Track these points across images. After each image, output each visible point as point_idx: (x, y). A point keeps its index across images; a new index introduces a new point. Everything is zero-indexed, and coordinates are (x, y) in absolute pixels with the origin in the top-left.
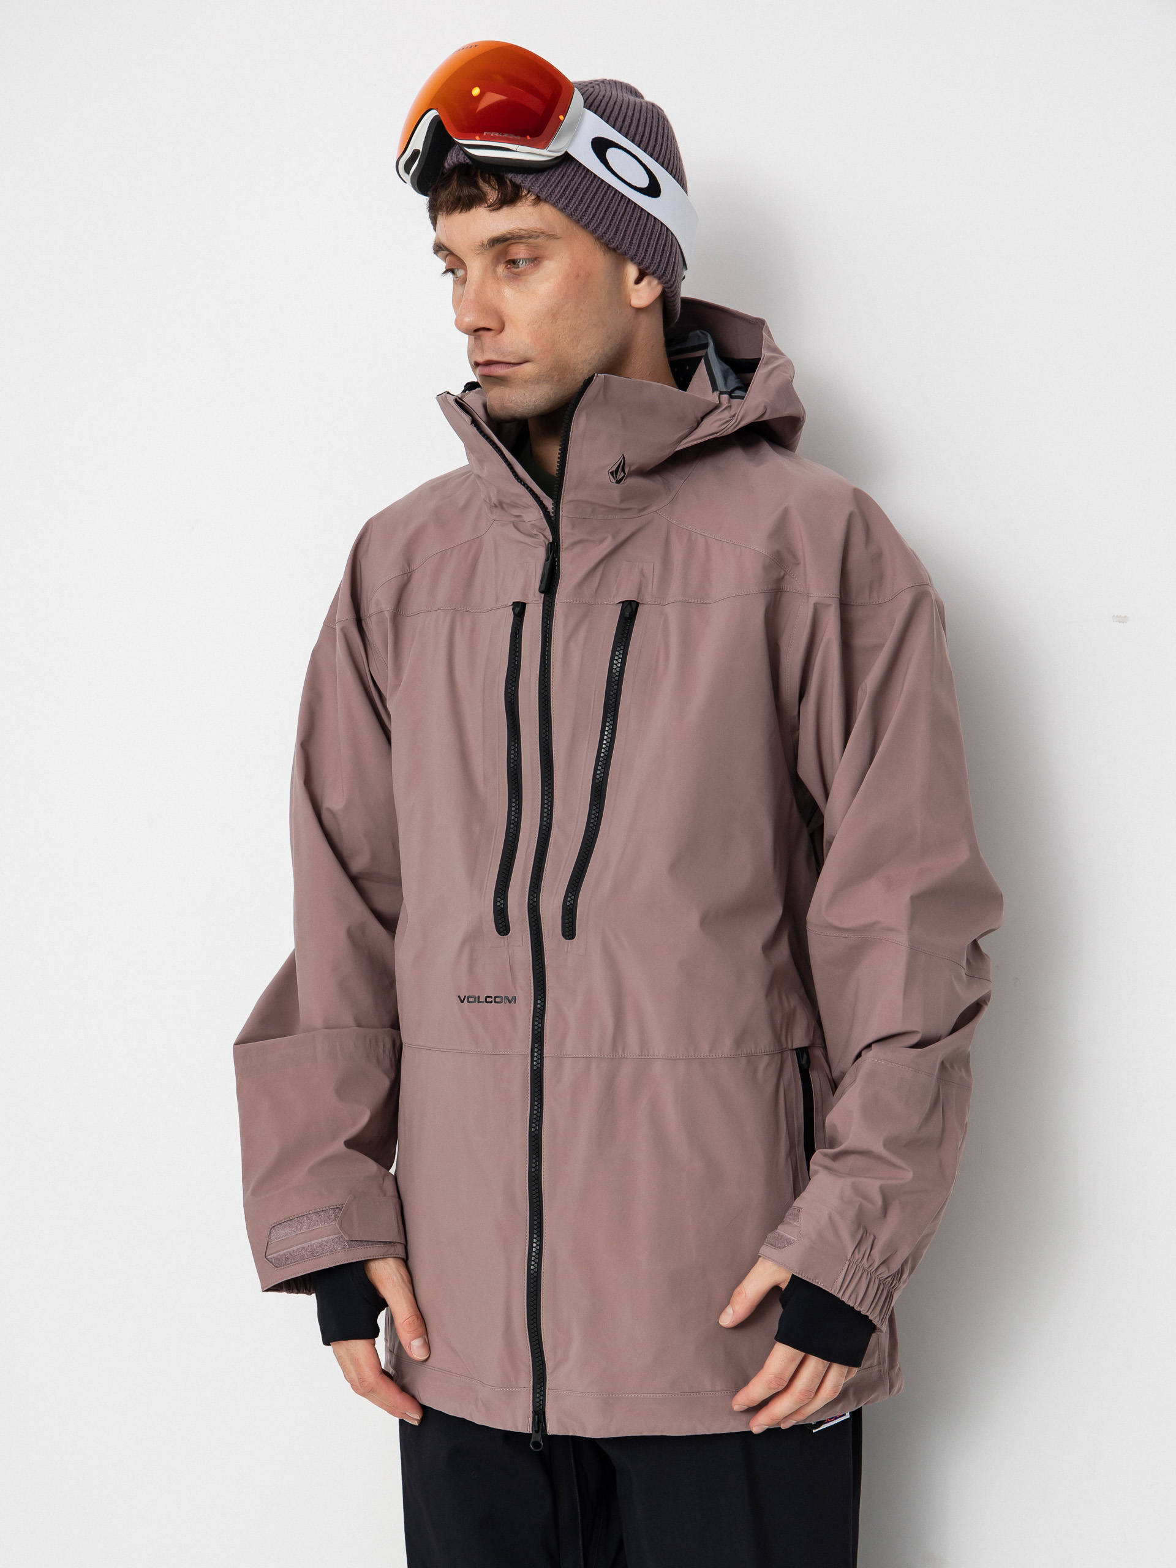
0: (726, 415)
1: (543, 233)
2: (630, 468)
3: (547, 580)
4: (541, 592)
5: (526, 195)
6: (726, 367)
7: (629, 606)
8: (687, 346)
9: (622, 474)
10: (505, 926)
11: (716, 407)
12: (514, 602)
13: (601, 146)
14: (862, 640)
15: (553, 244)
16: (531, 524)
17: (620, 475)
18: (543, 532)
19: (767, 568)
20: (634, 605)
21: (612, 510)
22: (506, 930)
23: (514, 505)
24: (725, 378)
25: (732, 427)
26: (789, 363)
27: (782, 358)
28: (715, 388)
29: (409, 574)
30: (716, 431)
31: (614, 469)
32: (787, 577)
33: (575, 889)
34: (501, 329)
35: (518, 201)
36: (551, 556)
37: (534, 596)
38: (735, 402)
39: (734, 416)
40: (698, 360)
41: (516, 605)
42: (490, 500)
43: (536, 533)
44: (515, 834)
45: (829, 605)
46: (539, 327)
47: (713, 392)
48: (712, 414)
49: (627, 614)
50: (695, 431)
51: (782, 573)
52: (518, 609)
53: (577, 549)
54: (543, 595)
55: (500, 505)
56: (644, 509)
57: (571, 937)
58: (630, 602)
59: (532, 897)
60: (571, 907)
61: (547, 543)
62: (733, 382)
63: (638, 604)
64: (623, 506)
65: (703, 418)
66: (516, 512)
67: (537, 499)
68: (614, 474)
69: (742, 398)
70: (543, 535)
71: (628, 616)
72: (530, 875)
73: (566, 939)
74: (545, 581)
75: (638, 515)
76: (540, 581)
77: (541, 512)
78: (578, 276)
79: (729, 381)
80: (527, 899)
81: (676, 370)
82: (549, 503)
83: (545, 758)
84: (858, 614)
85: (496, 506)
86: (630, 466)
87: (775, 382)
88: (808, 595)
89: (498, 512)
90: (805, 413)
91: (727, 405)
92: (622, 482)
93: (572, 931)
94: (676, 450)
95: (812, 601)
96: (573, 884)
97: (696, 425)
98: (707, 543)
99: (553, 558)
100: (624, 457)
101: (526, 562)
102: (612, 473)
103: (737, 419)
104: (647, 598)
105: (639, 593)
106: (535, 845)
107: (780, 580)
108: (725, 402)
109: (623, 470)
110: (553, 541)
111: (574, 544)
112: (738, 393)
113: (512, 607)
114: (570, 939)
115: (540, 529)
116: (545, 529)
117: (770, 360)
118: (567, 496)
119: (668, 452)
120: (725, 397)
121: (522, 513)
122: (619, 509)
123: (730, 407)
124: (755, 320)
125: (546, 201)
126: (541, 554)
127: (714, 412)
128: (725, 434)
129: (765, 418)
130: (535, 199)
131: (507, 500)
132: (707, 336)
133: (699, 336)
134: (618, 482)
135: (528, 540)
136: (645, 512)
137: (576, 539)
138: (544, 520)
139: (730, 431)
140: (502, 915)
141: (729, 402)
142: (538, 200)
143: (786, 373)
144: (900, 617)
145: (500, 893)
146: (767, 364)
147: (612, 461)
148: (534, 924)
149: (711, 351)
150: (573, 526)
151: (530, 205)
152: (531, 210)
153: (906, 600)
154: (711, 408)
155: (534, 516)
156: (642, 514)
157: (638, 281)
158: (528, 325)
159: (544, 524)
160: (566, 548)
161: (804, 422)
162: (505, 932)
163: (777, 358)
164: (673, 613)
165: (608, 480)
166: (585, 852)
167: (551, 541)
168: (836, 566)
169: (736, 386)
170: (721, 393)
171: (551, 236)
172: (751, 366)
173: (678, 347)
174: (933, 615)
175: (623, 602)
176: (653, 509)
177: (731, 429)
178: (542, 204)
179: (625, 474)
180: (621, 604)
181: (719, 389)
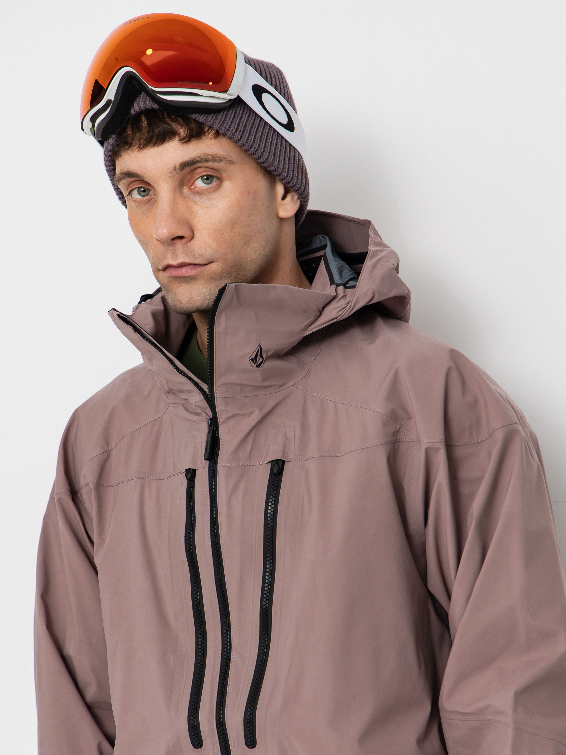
0: (342, 303)
1: (224, 158)
2: (267, 355)
3: (210, 449)
4: (206, 459)
5: (208, 130)
6: (342, 262)
7: (276, 464)
8: (312, 248)
9: (261, 360)
10: (199, 740)
11: (334, 298)
12: (186, 469)
13: (258, 91)
14: (465, 473)
15: (232, 168)
16: (195, 405)
17: (259, 360)
18: (205, 411)
19: (385, 425)
20: (280, 463)
21: (257, 388)
22: (200, 744)
23: (182, 391)
24: (341, 273)
25: (348, 312)
26: (394, 254)
27: (385, 250)
28: (332, 282)
29: (108, 453)
30: (334, 316)
31: (253, 356)
32: (402, 429)
33: (253, 704)
34: (193, 237)
35: (203, 135)
36: (211, 429)
37: (201, 463)
38: (349, 291)
39: (349, 303)
40: (320, 258)
41: (188, 471)
42: (164, 388)
43: (199, 411)
44: (203, 661)
45: (438, 449)
46: (222, 234)
47: (331, 285)
48: (331, 303)
49: (275, 471)
50: (318, 319)
51: (398, 427)
52: (190, 474)
53: (232, 422)
54: (208, 462)
55: (171, 392)
56: (283, 384)
57: (253, 746)
58: (277, 461)
59: (218, 714)
60: (251, 721)
61: (208, 418)
62: (348, 273)
63: (284, 462)
64: (266, 384)
65: (324, 308)
66: (184, 396)
67: (196, 385)
68: (254, 360)
69: (354, 287)
70: (205, 412)
71: (276, 473)
72: (216, 695)
73: (249, 748)
74: (208, 450)
75: (279, 390)
76: (205, 451)
77: (201, 395)
78: (249, 193)
79: (344, 274)
80: (215, 716)
81: (305, 268)
82: (205, 387)
83: (221, 595)
84: (460, 452)
85: (169, 393)
86: (267, 352)
87: (380, 271)
88: (419, 442)
89: (171, 399)
90: (409, 291)
91: (342, 295)
92: (262, 365)
93: (253, 740)
94: (305, 335)
95: (424, 447)
96: (251, 700)
97: (319, 313)
98: (336, 407)
99: (214, 431)
100: (260, 346)
101: (194, 436)
102: (252, 360)
103: (351, 305)
104: (291, 456)
105: (284, 452)
106: (219, 669)
107: (396, 433)
108: (341, 293)
109: (261, 356)
110: (212, 418)
111: (229, 418)
112: (351, 283)
113: (185, 473)
114: (252, 748)
115: (202, 408)
116: (206, 408)
117: (376, 253)
118: (219, 381)
119: (298, 338)
120: (341, 289)
121: (188, 396)
122: (263, 387)
123: (345, 296)
124: (363, 222)
125: (224, 135)
126: (204, 428)
127: (333, 301)
128: (343, 318)
129: (374, 301)
130: (215, 133)
131: (174, 388)
132: (326, 238)
133: (320, 239)
134: (258, 366)
135: (195, 418)
136: (285, 387)
137: (230, 414)
138: (205, 401)
139: (346, 316)
140: (195, 731)
141: (344, 292)
142: (217, 134)
143: (389, 262)
144: (496, 452)
145: (193, 712)
146: (372, 257)
147: (251, 350)
148: (222, 737)
149: (328, 251)
150: (227, 404)
151: (212, 139)
152: (213, 141)
153: (499, 436)
154: (329, 299)
155: (196, 398)
156: (283, 388)
157: (284, 198)
158: (213, 232)
159: (205, 404)
160: (223, 422)
161: (410, 298)
162: (199, 745)
163: (381, 251)
164: (312, 466)
165: (250, 365)
166: (259, 672)
167: (211, 416)
168: (440, 416)
169: (349, 278)
170: (338, 285)
171: (230, 162)
172: (361, 258)
173: (306, 250)
174: (523, 448)
175: (272, 462)
176: (291, 383)
177: (347, 313)
178: (220, 137)
179: (263, 358)
180: (271, 463)
181: (336, 283)
